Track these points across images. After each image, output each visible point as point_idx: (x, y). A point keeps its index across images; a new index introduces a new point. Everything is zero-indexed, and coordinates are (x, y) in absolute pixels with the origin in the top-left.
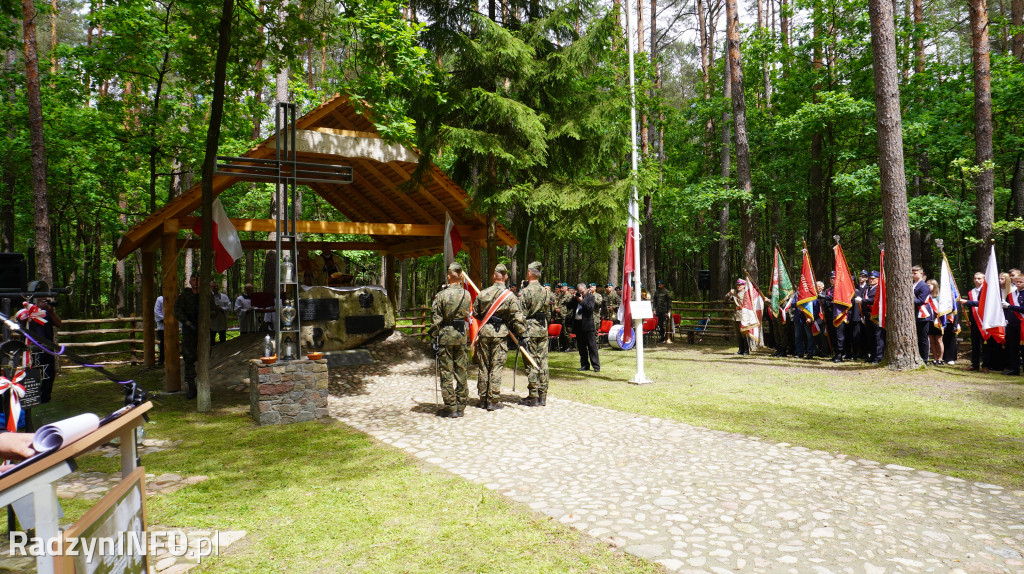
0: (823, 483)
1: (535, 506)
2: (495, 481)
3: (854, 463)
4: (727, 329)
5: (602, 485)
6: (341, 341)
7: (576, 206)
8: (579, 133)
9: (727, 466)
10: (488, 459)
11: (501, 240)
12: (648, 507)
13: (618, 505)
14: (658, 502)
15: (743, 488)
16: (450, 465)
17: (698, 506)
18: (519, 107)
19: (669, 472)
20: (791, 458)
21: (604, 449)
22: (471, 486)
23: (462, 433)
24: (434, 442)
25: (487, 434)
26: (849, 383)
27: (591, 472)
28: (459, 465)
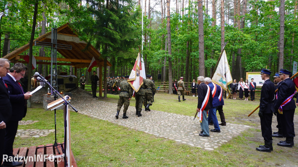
0: (177, 119)
1: (119, 124)
2: (110, 120)
3: (184, 116)
4: (165, 89)
5: (133, 120)
6: (64, 90)
7: (128, 58)
8: (129, 40)
9: (159, 117)
10: (107, 117)
11: (107, 65)
12: (142, 124)
13: (136, 124)
14: (145, 123)
15: (162, 121)
16: (99, 118)
17: (152, 123)
18: (114, 32)
19: (147, 118)
20: (173, 116)
21: (133, 114)
22: (104, 121)
23: (100, 112)
24: (94, 113)
25: (106, 112)
26: (190, 102)
27: (131, 118)
28: (101, 118)
